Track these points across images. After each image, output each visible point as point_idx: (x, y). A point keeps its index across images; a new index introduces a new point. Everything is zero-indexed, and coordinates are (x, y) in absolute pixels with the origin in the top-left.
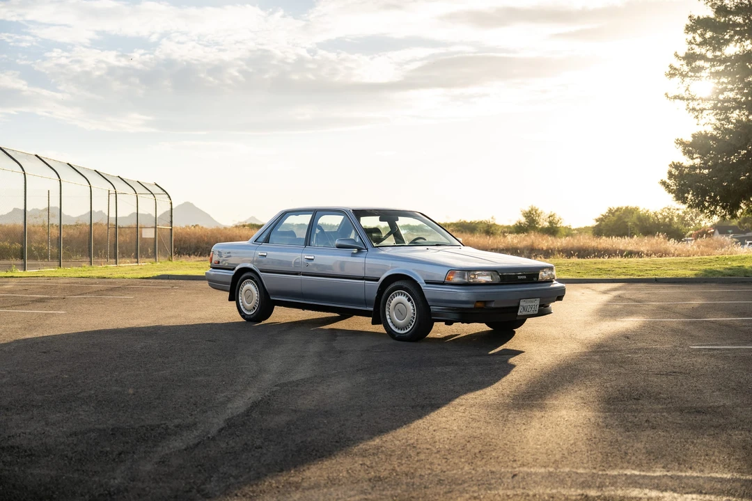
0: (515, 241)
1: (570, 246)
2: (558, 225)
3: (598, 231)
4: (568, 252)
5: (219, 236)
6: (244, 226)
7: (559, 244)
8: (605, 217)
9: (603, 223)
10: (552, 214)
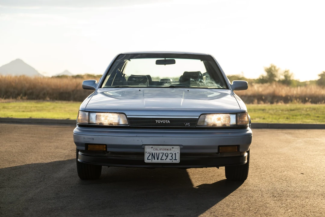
0: (261, 90)
1: (304, 94)
2: (291, 79)
3: (320, 84)
4: (304, 99)
7: (295, 92)
9: (324, 77)
10: (287, 70)
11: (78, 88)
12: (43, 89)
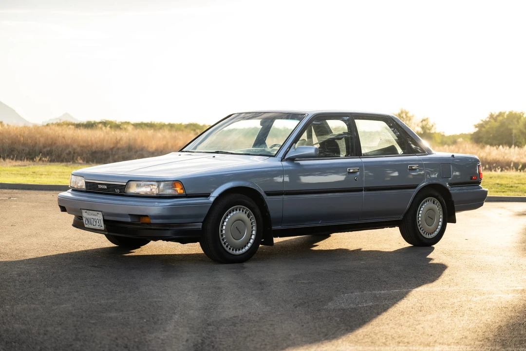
2: (432, 131)
3: (478, 139)
5: (38, 136)
6: (68, 124)
8: (486, 123)
9: (483, 129)
10: (425, 118)
11: (119, 145)
12: (67, 146)
